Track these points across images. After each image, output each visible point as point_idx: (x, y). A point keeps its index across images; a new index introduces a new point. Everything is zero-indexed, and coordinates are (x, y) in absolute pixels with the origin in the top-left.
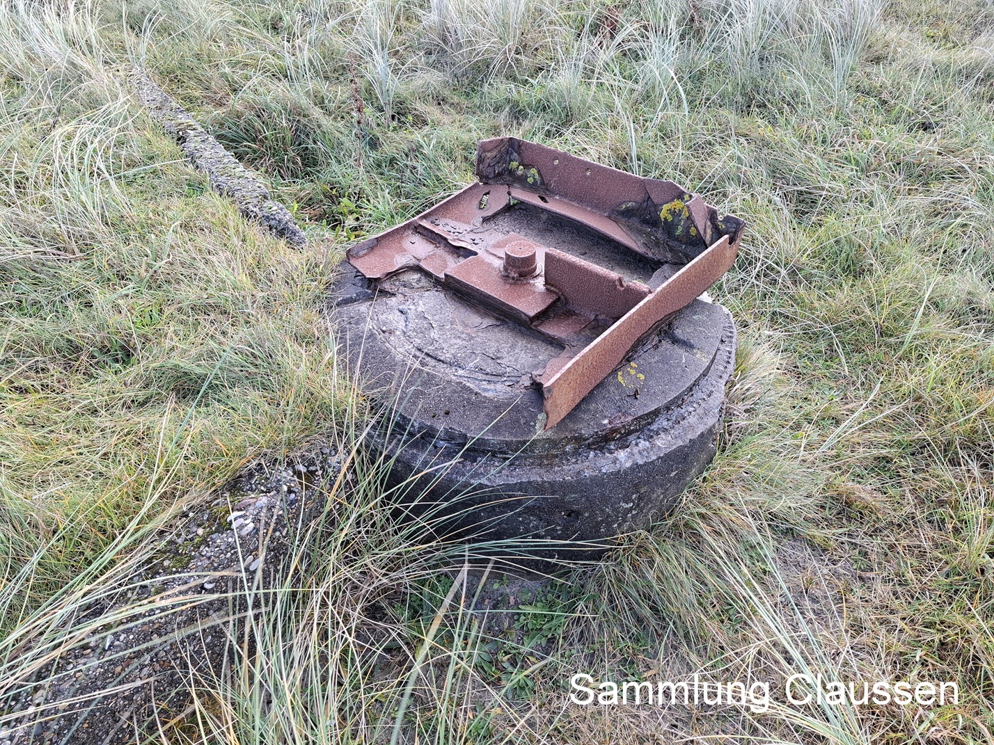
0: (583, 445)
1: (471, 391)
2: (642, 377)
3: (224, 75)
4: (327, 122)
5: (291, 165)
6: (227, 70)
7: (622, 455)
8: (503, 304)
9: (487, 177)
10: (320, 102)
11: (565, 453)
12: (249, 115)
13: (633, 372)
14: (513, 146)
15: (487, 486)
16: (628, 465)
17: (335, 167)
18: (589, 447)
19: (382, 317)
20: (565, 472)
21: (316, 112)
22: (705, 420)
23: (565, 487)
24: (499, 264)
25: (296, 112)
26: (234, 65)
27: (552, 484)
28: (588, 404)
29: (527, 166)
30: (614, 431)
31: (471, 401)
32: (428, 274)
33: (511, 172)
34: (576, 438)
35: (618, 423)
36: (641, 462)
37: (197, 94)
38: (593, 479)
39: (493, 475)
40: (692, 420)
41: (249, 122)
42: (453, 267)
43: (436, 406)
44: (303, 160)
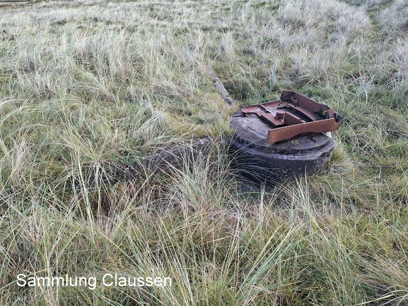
0: (276, 151)
1: (255, 135)
2: (298, 143)
3: (230, 73)
4: (253, 88)
5: (239, 97)
6: (232, 72)
7: (285, 156)
8: (271, 122)
9: (283, 100)
10: (253, 83)
11: (272, 153)
12: (233, 83)
13: (296, 141)
14: (293, 94)
15: (251, 154)
16: (286, 159)
17: (251, 99)
18: (278, 153)
19: (243, 120)
20: (270, 156)
21: (251, 85)
22: (312, 157)
23: (269, 158)
24: (275, 115)
25: (245, 84)
26: (234, 71)
27: (266, 157)
28: (281, 143)
29: (295, 99)
30: (285, 151)
31: (254, 137)
32: (257, 115)
33: (291, 100)
34: (275, 149)
35: (287, 149)
36: (289, 159)
37: (222, 76)
38: (276, 159)
39: (253, 152)
40: (307, 156)
41: (232, 85)
42: (264, 114)
43: (246, 136)
44: (243, 96)
